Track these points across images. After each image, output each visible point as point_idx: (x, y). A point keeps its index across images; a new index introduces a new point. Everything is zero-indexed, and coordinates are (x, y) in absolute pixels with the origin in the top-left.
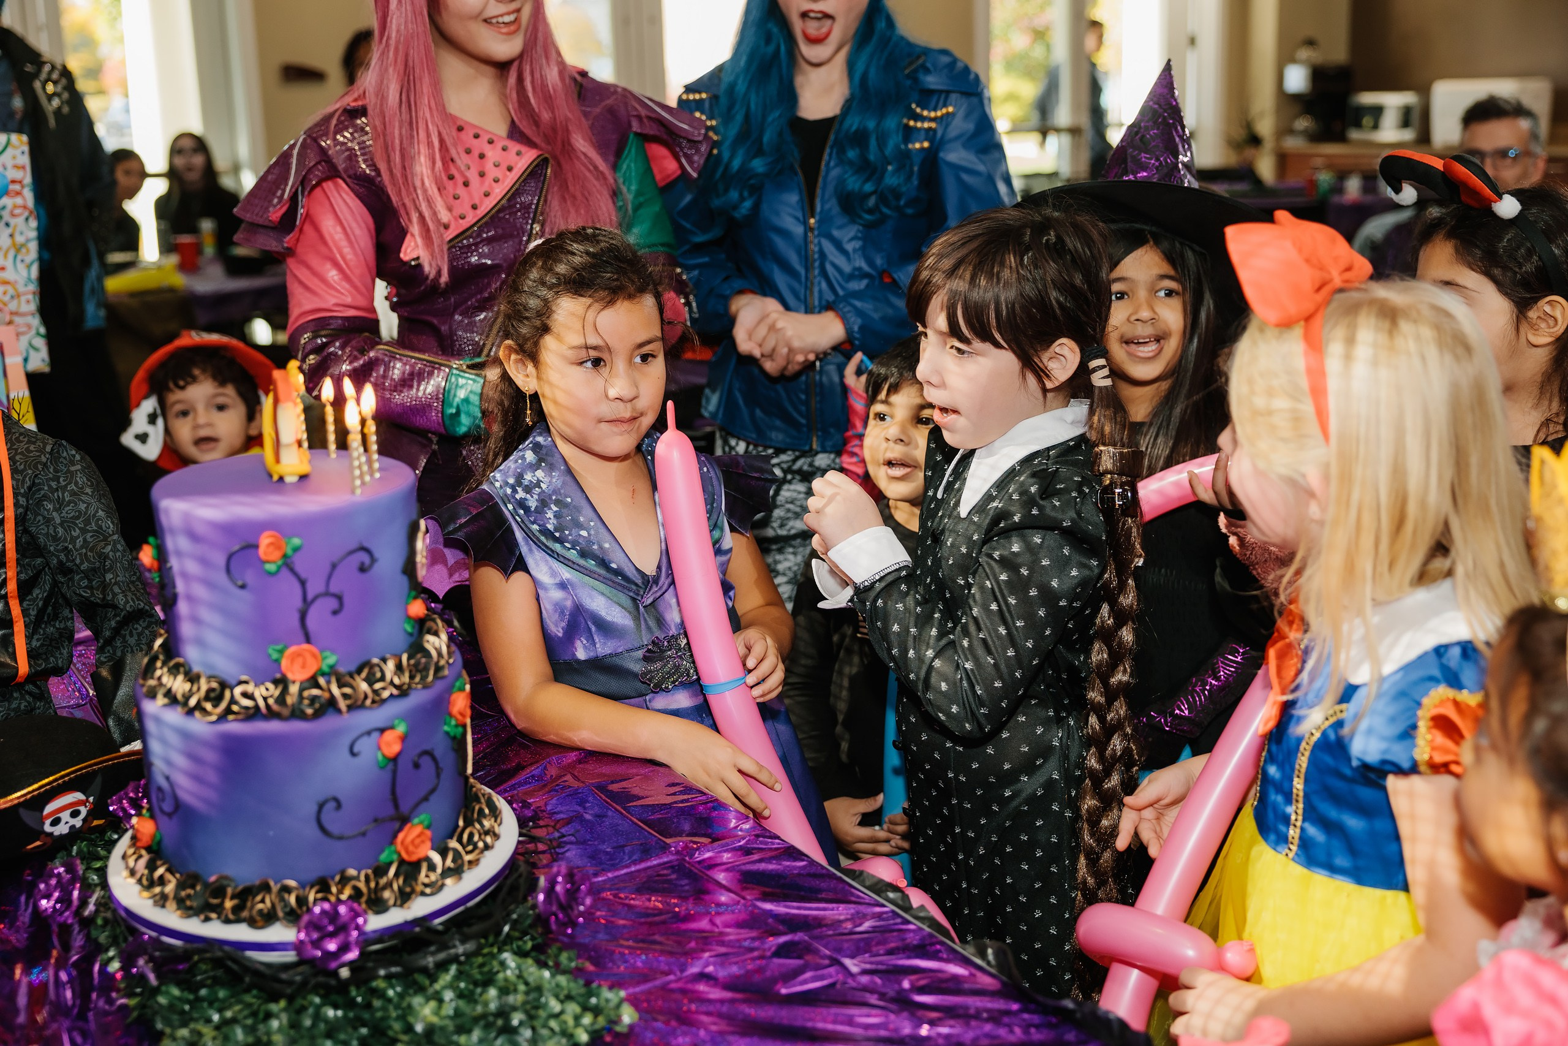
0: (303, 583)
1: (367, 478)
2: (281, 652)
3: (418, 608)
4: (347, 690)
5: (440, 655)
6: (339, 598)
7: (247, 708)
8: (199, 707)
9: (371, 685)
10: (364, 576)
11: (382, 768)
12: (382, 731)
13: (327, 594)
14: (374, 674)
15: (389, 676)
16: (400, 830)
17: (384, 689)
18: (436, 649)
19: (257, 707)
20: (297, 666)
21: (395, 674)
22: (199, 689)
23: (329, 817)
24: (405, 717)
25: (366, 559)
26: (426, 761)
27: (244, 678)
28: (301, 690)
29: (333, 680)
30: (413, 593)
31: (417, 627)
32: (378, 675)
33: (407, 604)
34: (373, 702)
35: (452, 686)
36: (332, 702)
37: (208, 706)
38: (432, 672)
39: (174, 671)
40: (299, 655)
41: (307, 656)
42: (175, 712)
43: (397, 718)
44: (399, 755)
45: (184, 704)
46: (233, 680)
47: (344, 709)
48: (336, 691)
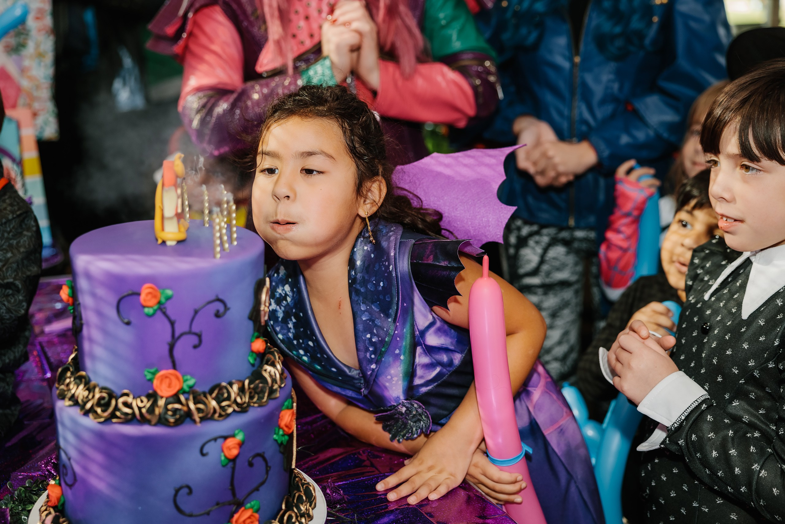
0: (172, 324)
1: (227, 246)
2: (154, 374)
3: (259, 345)
4: (201, 406)
5: (274, 380)
6: (199, 336)
7: (126, 414)
8: (92, 410)
9: (219, 402)
10: (218, 320)
11: (224, 466)
12: (225, 438)
13: (190, 333)
14: (223, 394)
15: (233, 396)
16: (236, 512)
17: (229, 406)
18: (271, 376)
19: (134, 414)
20: (164, 386)
21: (238, 395)
22: (93, 397)
23: (183, 500)
24: (244, 428)
25: (221, 308)
26: (258, 461)
27: (126, 391)
28: (166, 404)
29: (191, 397)
30: (256, 334)
31: (258, 360)
32: (226, 395)
33: (251, 342)
34: (220, 415)
35: (283, 405)
36: (189, 414)
37: (99, 410)
38: (266, 395)
39: (78, 381)
40: (166, 377)
41: (173, 378)
42: (76, 412)
43: (237, 429)
44: (237, 457)
45: (83, 407)
46: (118, 392)
47: (198, 420)
48: (192, 406)
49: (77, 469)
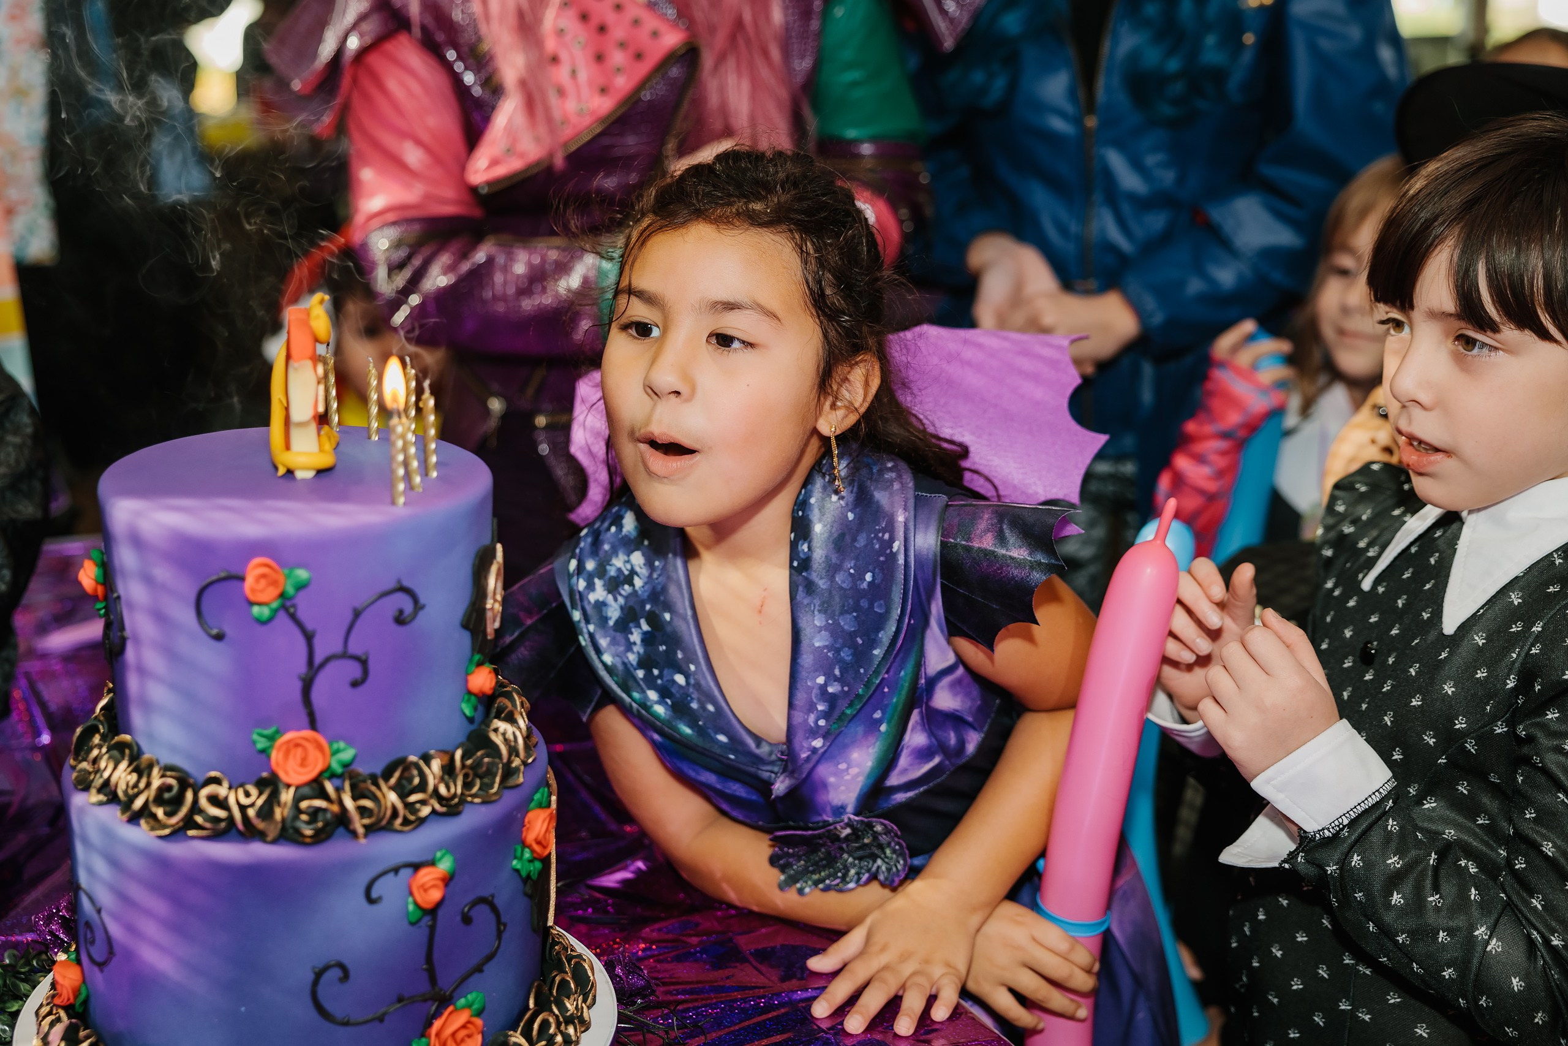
0: (309, 637)
1: (417, 479)
2: (272, 738)
3: (483, 679)
4: (367, 803)
5: (513, 751)
6: (364, 663)
7: (216, 820)
8: (145, 812)
9: (403, 796)
10: (401, 630)
11: (412, 924)
12: (416, 867)
13: (345, 655)
14: (410, 780)
15: (431, 782)
16: (437, 1015)
17: (423, 802)
18: (506, 741)
19: (231, 819)
20: (293, 763)
21: (442, 779)
22: (148, 785)
23: (331, 992)
24: (453, 847)
25: (408, 606)
26: (482, 913)
27: (213, 774)
28: (297, 800)
29: (347, 786)
30: (477, 657)
31: (481, 708)
32: (417, 781)
33: (467, 674)
34: (406, 822)
35: (531, 800)
36: (342, 819)
37: (160, 812)
38: (498, 779)
39: (115, 753)
40: (297, 745)
41: (310, 747)
42: (113, 815)
43: (440, 849)
44: (439, 904)
45: (127, 805)
46: (198, 775)
47: (361, 831)
48: (349, 803)
49: (115, 929)
